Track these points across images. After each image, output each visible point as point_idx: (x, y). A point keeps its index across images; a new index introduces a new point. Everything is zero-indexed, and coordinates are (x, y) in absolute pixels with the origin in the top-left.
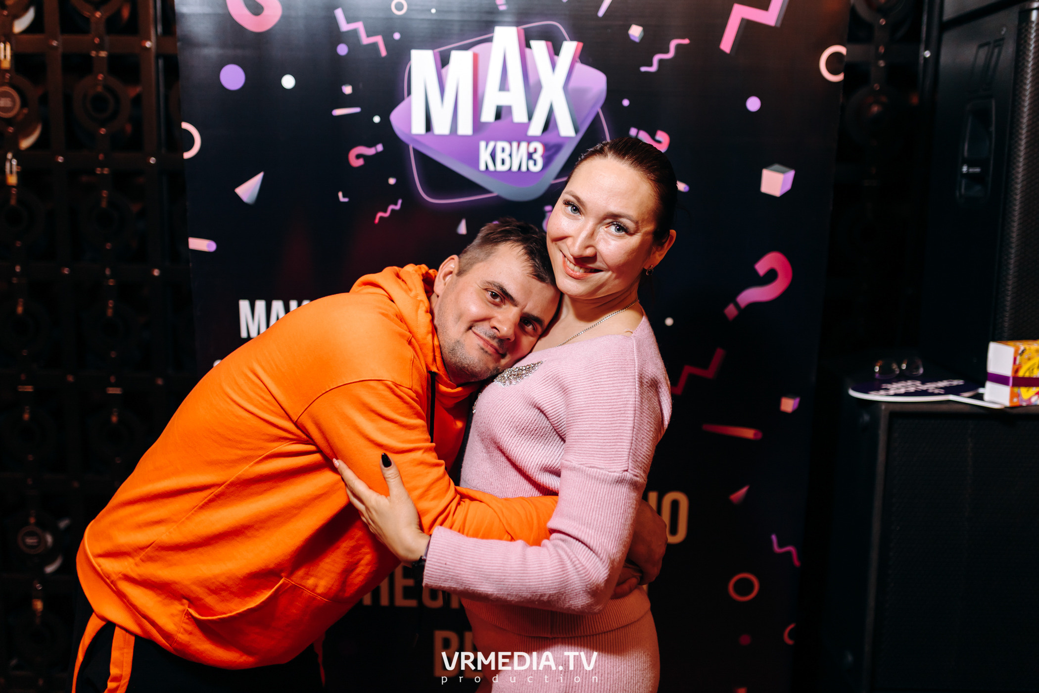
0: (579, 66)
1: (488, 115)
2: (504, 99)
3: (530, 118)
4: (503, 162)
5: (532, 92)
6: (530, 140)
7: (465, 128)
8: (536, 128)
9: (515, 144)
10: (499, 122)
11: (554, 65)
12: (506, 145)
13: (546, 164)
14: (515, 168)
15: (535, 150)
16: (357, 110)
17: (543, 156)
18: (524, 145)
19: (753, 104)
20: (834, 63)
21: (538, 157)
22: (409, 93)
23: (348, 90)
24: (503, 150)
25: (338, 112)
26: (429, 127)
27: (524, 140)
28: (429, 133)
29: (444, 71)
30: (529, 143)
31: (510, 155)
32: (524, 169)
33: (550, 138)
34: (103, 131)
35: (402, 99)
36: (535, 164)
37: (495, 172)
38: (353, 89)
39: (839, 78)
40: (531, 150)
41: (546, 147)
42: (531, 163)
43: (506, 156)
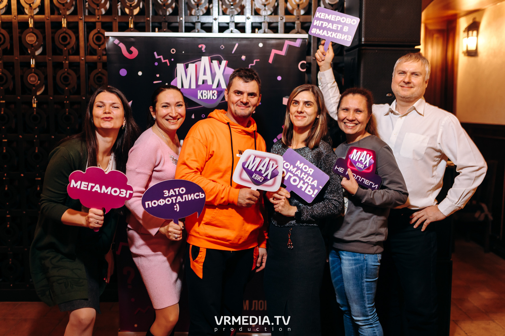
0: (227, 68)
1: (200, 83)
2: (205, 78)
3: (213, 83)
4: (205, 96)
5: (213, 76)
6: (213, 90)
7: (193, 86)
8: (215, 86)
9: (208, 91)
10: (203, 85)
11: (219, 68)
12: (206, 91)
13: (218, 97)
14: (209, 98)
15: (215, 93)
16: (161, 81)
17: (217, 94)
18: (211, 91)
19: (279, 78)
20: (303, 66)
21: (215, 95)
22: (176, 76)
23: (158, 76)
24: (205, 93)
25: (155, 82)
26: (182, 86)
27: (211, 90)
28: (183, 88)
29: (187, 70)
30: (213, 91)
31: (207, 94)
32: (211, 98)
33: (219, 89)
34: (67, 88)
35: (174, 78)
36: (215, 97)
37: (203, 99)
38: (160, 75)
39: (305, 70)
40: (213, 93)
41: (218, 92)
42: (213, 96)
43: (206, 94)
